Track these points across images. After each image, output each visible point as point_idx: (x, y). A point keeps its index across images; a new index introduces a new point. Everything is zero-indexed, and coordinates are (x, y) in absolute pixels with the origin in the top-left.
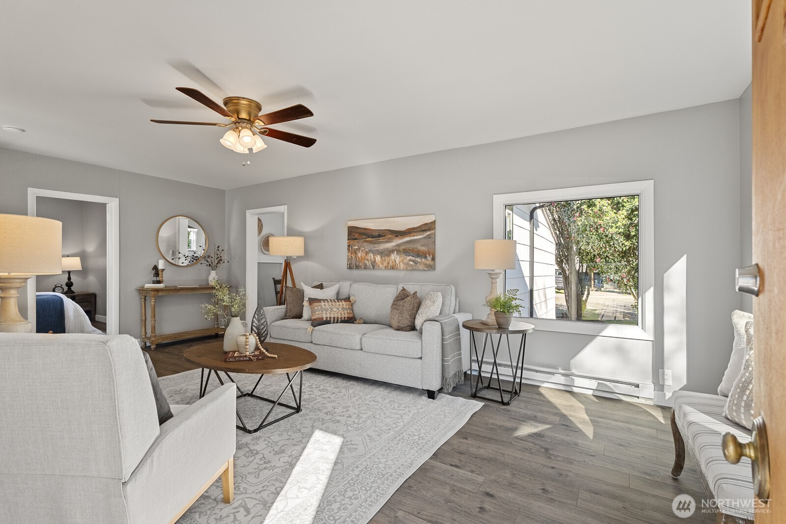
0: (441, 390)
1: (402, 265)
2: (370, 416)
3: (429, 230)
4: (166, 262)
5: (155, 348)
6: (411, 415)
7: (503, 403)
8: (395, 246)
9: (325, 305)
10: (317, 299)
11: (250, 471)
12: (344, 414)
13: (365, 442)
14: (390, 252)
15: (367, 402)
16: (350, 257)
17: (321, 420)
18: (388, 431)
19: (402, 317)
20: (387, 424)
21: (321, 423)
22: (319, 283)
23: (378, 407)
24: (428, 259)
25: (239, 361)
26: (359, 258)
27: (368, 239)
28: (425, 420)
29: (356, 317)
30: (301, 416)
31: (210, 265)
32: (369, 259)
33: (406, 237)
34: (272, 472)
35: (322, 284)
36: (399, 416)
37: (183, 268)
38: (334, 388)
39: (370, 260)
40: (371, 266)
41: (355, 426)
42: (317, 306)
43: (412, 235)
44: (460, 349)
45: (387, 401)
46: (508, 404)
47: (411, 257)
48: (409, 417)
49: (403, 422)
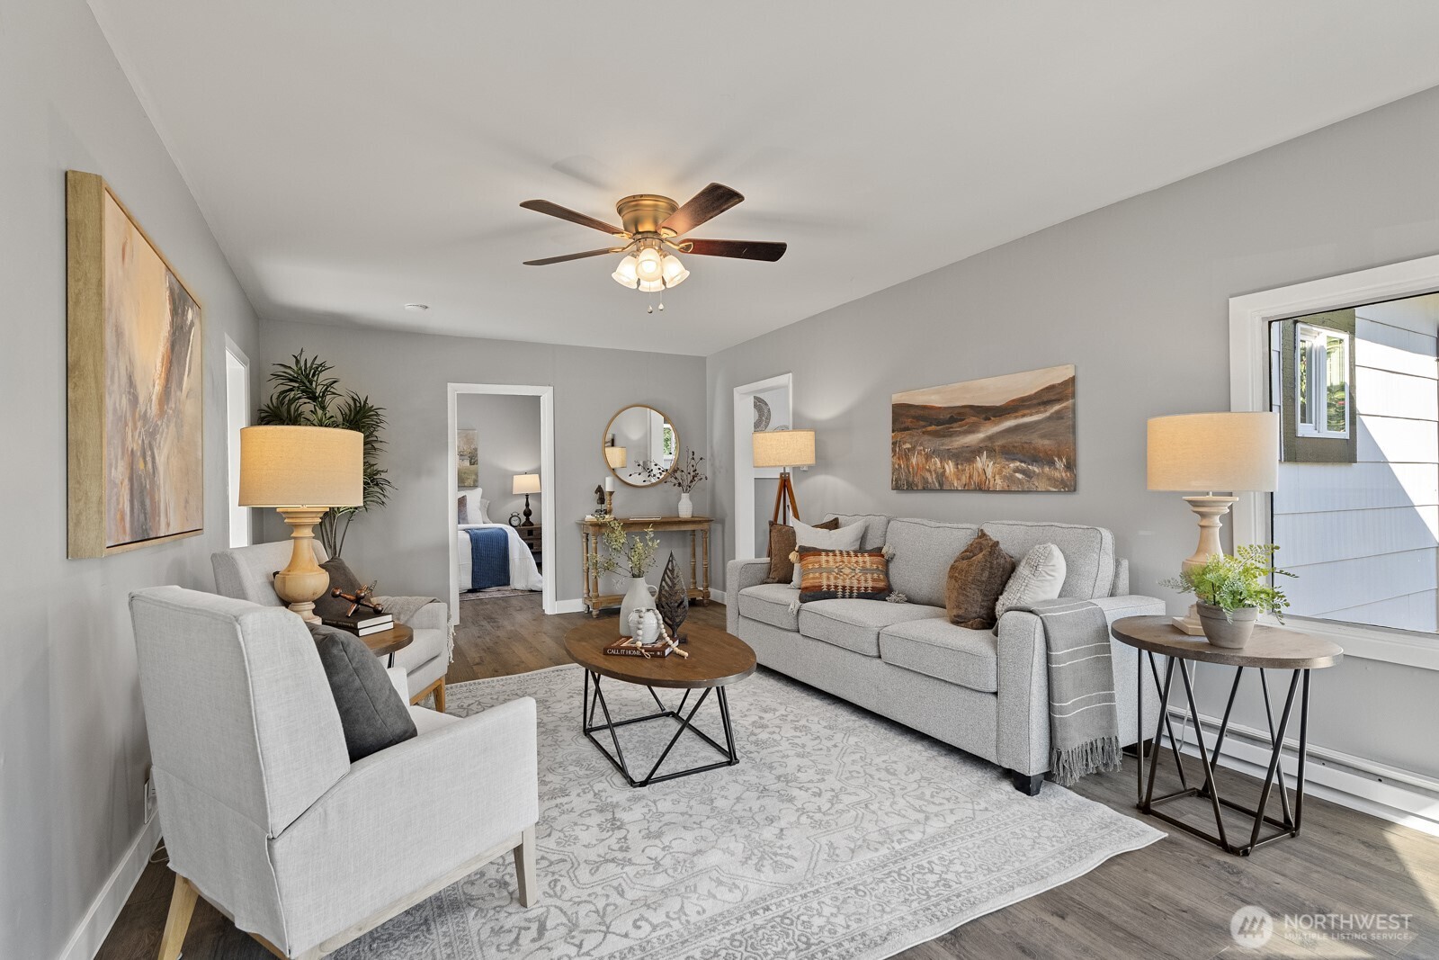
0: (1048, 776)
1: (999, 481)
2: (859, 803)
3: (1058, 400)
4: (617, 480)
5: (597, 615)
6: (951, 820)
7: (1222, 845)
8: (983, 440)
9: (827, 561)
10: (815, 549)
11: (590, 858)
12: (810, 785)
13: (814, 858)
14: (975, 452)
15: (872, 770)
16: (897, 466)
17: (761, 788)
18: (878, 846)
19: (963, 595)
20: (884, 829)
21: (756, 794)
22: (831, 518)
23: (887, 786)
24: (1058, 466)
25: (625, 655)
26: (913, 468)
27: (929, 428)
28: (978, 842)
29: (894, 587)
30: (730, 774)
31: (679, 484)
32: (933, 468)
33: (1007, 419)
34: (620, 871)
35: (836, 519)
36: (921, 816)
37: (640, 489)
38: (825, 727)
39: (935, 470)
40: (937, 485)
41: (818, 816)
42: (814, 563)
43: (1020, 413)
44: (1109, 685)
45: (917, 776)
46: (1243, 852)
47: (1018, 464)
48: (942, 825)
49: (924, 833)
